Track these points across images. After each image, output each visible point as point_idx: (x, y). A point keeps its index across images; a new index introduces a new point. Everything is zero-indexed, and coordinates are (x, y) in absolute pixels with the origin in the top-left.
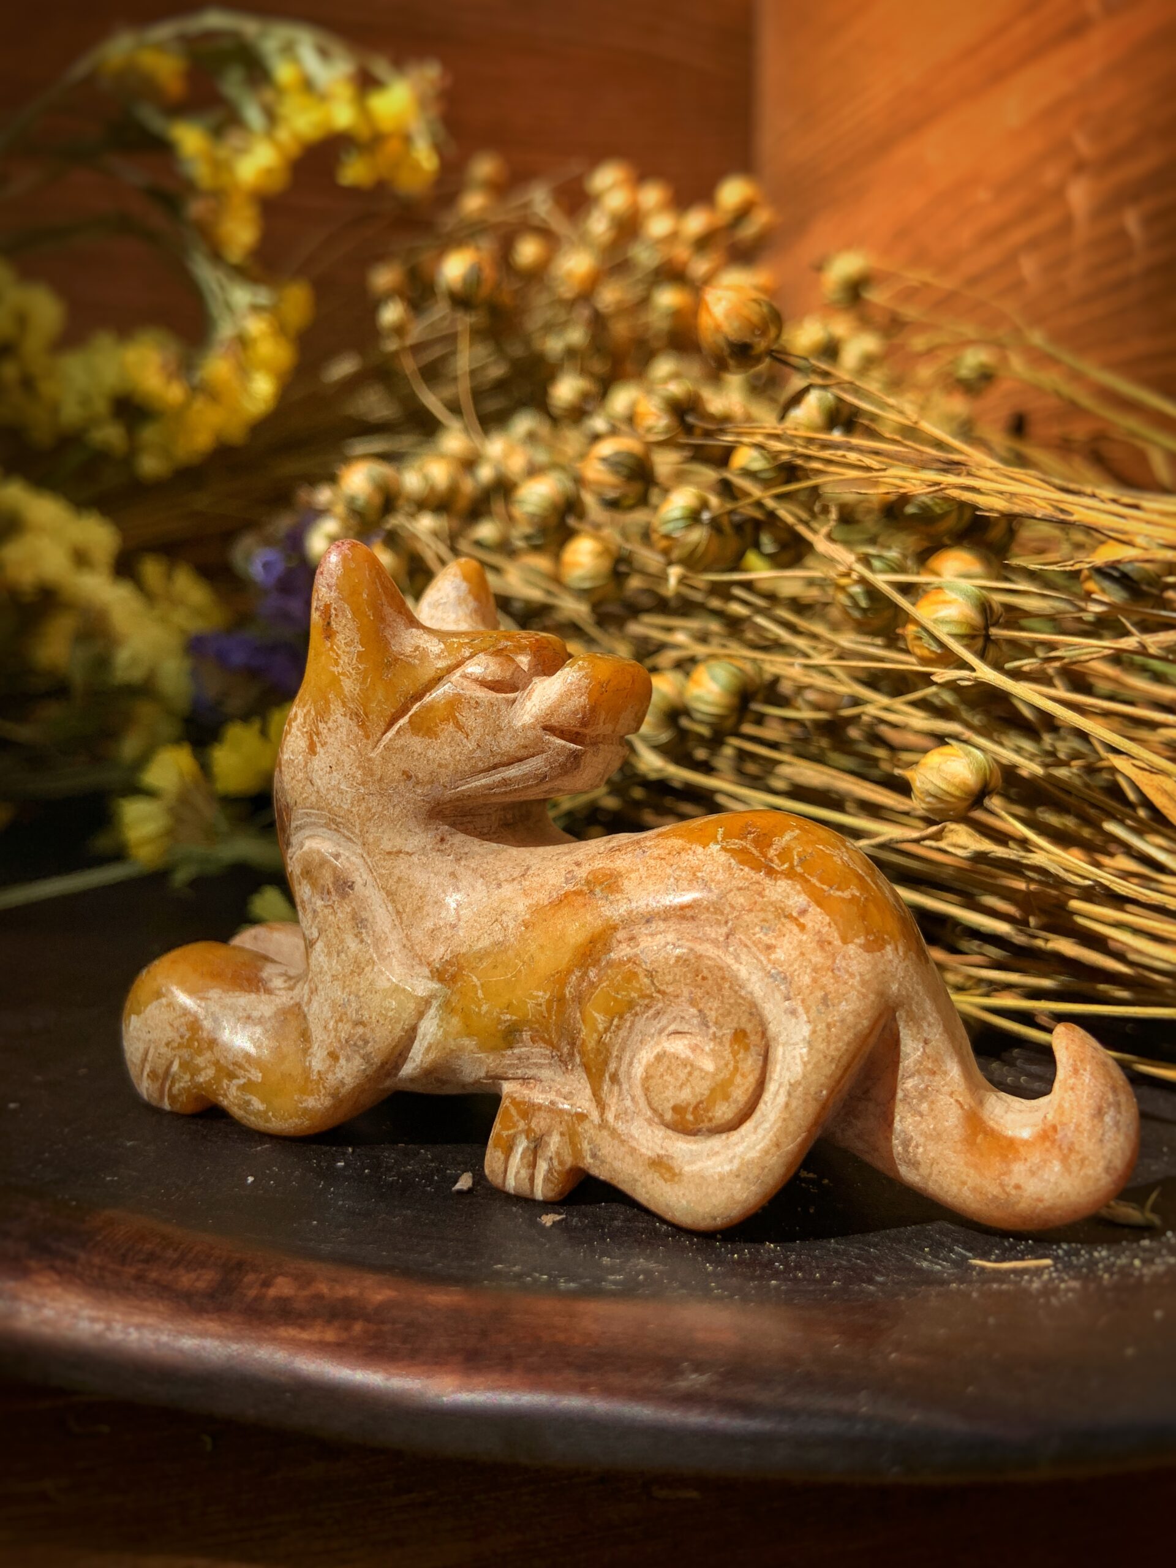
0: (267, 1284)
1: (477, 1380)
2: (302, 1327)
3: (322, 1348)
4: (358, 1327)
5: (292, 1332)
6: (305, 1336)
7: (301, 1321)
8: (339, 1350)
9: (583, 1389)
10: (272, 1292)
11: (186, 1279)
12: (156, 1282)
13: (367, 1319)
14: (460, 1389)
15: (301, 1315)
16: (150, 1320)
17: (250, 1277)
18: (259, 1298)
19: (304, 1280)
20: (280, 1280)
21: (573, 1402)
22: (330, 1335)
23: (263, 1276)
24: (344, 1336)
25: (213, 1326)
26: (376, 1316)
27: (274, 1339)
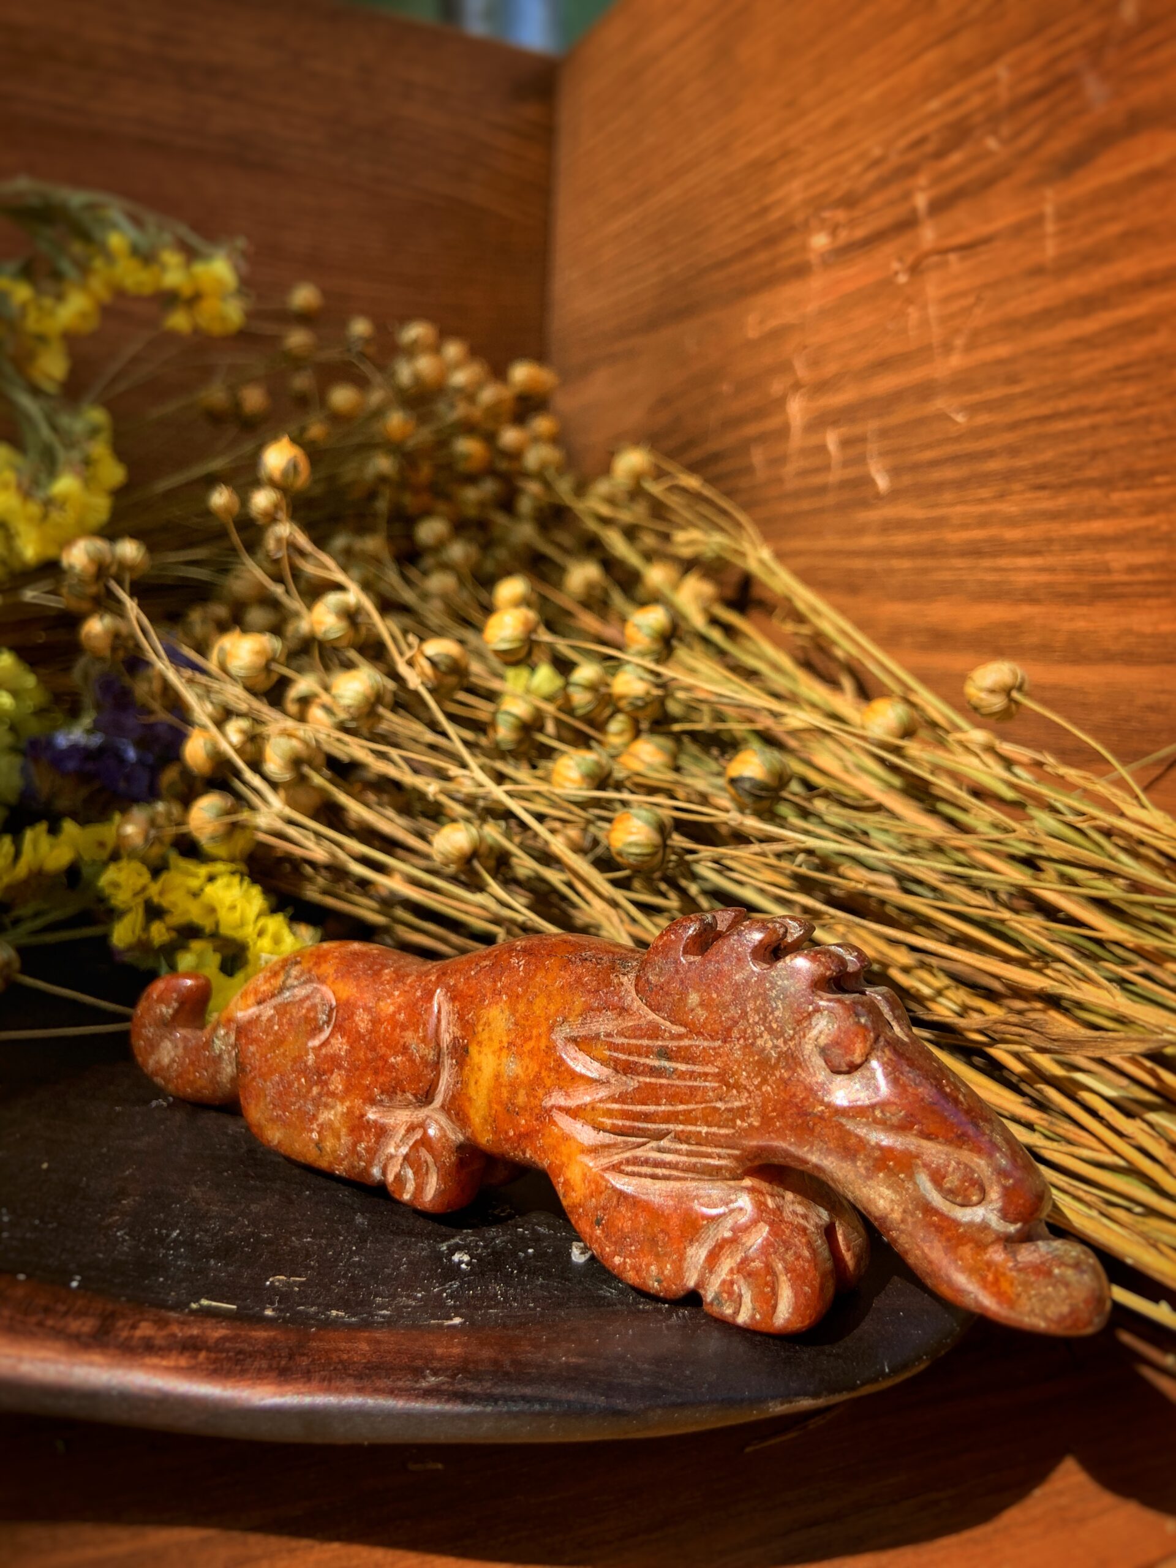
0: (134, 1327)
1: (288, 1388)
2: (162, 1357)
3: (177, 1370)
4: (202, 1355)
5: (155, 1360)
6: (164, 1363)
7: (160, 1353)
8: (190, 1372)
9: (360, 1391)
10: (138, 1333)
11: (75, 1325)
12: (52, 1328)
13: (209, 1350)
14: (274, 1395)
15: (161, 1349)
16: (50, 1354)
17: (120, 1323)
18: (130, 1338)
19: (162, 1323)
20: (143, 1324)
21: (352, 1400)
22: (183, 1362)
23: (130, 1322)
24: (193, 1362)
25: (97, 1358)
26: (217, 1347)
27: (143, 1366)
